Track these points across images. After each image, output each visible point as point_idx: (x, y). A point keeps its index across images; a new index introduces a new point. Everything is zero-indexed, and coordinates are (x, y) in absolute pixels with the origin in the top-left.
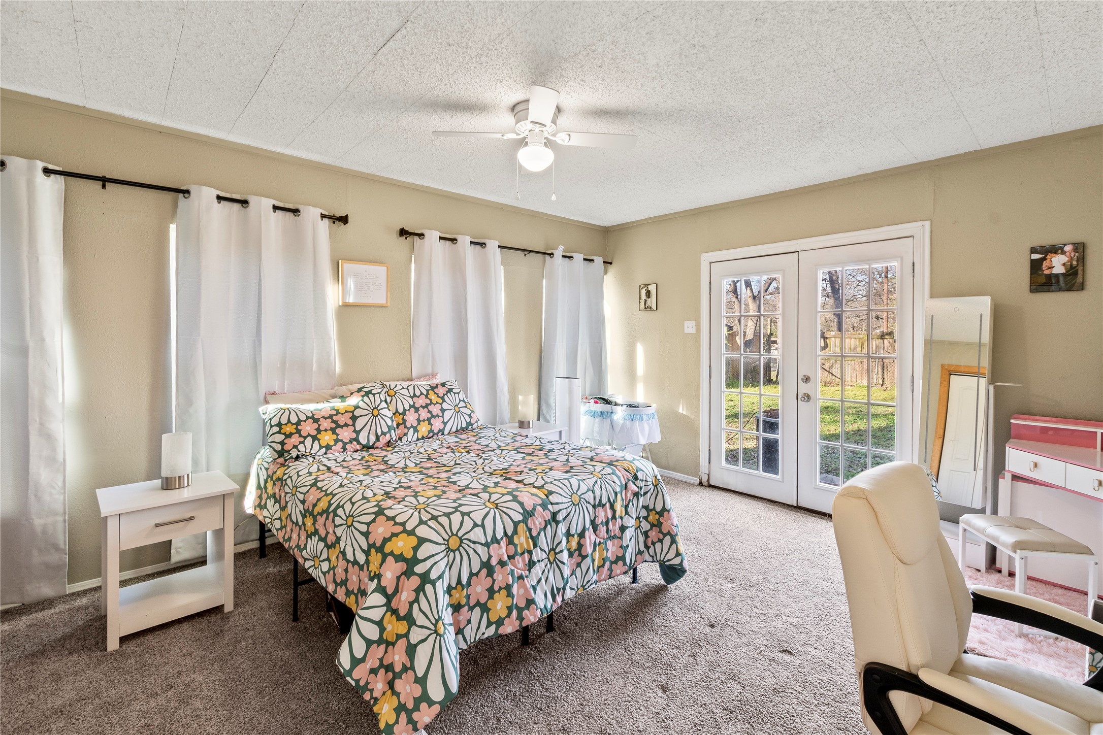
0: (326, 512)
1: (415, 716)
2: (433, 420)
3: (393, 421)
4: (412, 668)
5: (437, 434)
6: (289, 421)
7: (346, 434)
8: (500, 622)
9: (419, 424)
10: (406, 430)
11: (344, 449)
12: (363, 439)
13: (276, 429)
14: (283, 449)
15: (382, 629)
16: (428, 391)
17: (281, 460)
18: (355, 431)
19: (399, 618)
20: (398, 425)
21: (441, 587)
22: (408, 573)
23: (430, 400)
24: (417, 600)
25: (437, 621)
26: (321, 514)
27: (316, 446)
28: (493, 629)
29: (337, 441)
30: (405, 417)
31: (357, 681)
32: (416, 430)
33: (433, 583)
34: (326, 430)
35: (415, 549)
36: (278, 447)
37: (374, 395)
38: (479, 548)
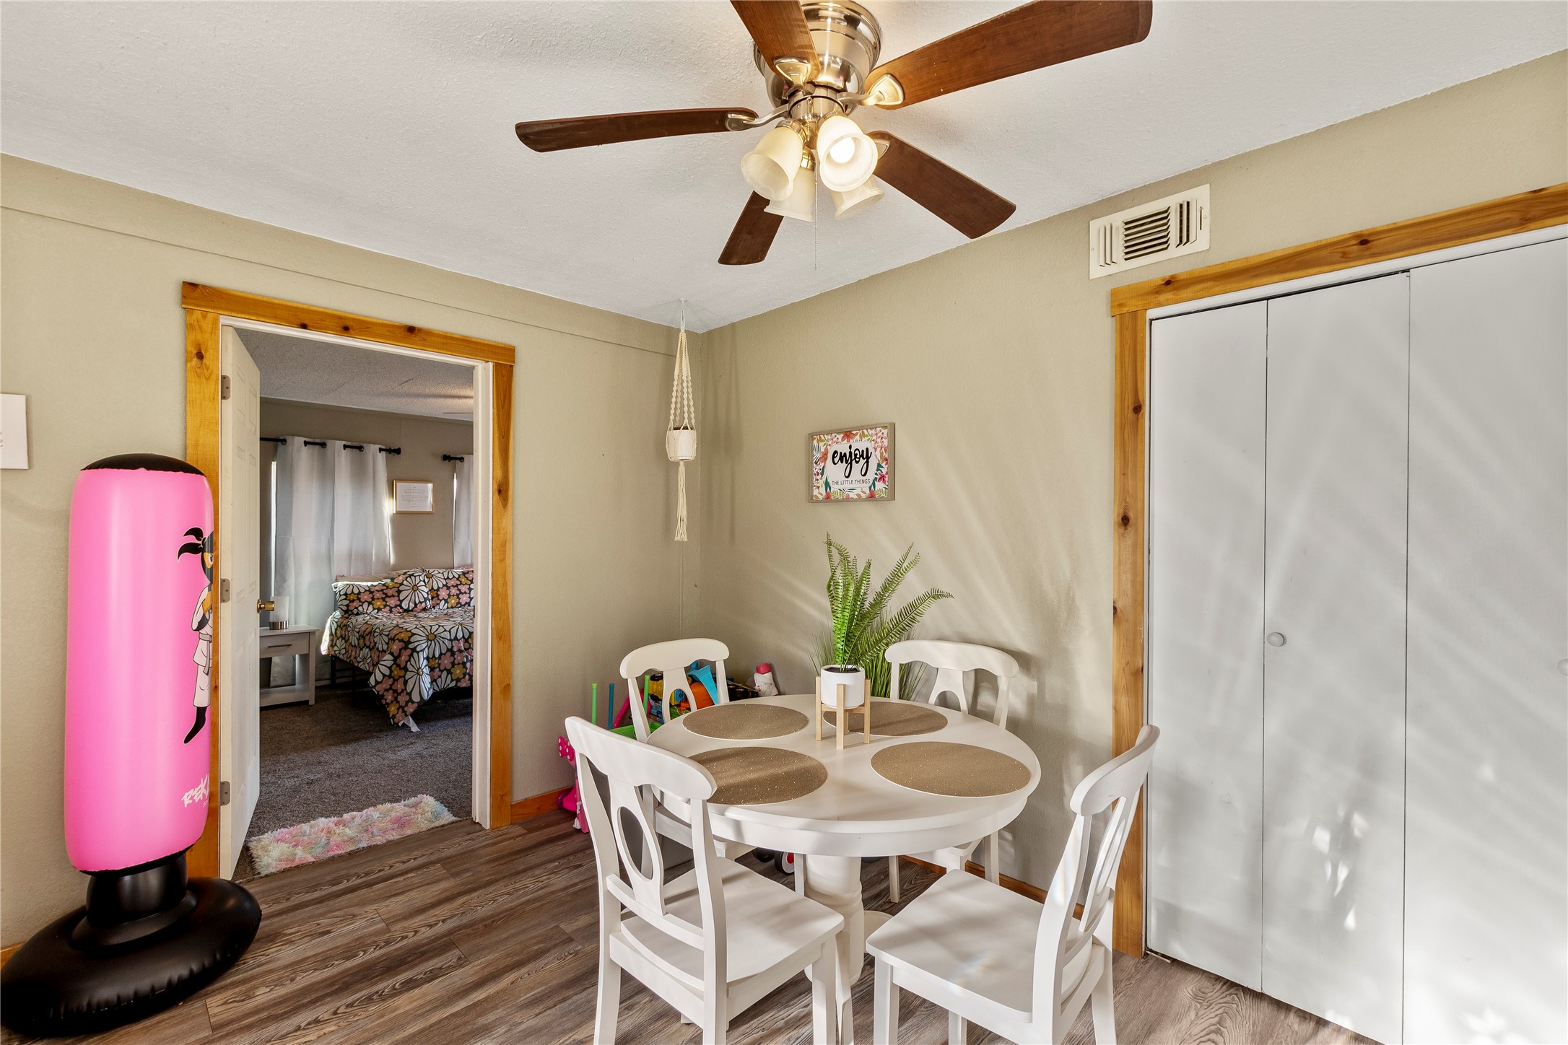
0: (370, 633)
1: (406, 709)
2: (460, 596)
3: (428, 595)
4: (406, 689)
5: (464, 605)
6: (353, 592)
7: (392, 602)
8: (458, 680)
9: (449, 598)
10: (439, 602)
11: (391, 612)
12: (405, 605)
13: (343, 597)
14: (348, 609)
15: (391, 672)
16: (459, 575)
17: (347, 615)
18: (399, 600)
19: (401, 669)
20: (432, 598)
21: (423, 655)
22: (406, 648)
23: (461, 582)
24: (409, 660)
25: (418, 669)
26: (367, 635)
27: (371, 608)
28: (454, 683)
29: (385, 606)
30: (439, 593)
31: (378, 692)
32: (446, 601)
33: (418, 653)
34: (378, 599)
35: (410, 637)
36: (345, 608)
37: (415, 577)
38: (446, 641)
